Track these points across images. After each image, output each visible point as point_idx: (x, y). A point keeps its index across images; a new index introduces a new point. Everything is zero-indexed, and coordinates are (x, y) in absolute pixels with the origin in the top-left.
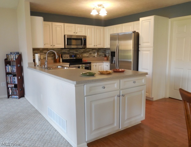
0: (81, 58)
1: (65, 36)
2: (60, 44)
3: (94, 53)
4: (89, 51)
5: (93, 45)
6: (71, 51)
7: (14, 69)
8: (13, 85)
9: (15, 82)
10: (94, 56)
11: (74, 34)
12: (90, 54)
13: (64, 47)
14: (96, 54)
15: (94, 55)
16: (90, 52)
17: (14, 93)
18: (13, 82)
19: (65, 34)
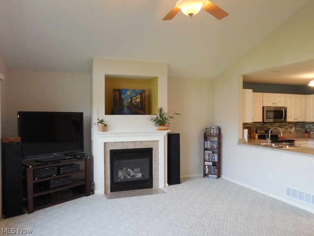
0: (277, 134)
1: (263, 107)
2: (258, 117)
3: (291, 127)
4: (285, 125)
5: (293, 118)
6: (265, 125)
7: (214, 145)
8: (211, 163)
9: (214, 159)
10: (291, 132)
11: (273, 105)
12: (287, 129)
13: (261, 121)
14: (293, 130)
15: (290, 130)
16: (286, 127)
17: (211, 172)
18: (212, 159)
19: (264, 106)
